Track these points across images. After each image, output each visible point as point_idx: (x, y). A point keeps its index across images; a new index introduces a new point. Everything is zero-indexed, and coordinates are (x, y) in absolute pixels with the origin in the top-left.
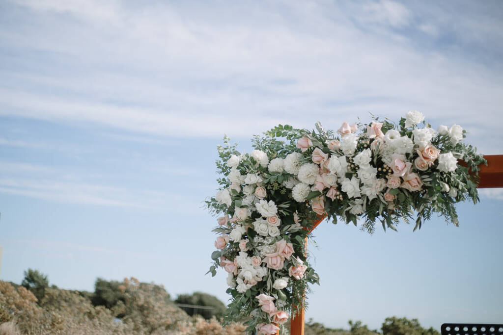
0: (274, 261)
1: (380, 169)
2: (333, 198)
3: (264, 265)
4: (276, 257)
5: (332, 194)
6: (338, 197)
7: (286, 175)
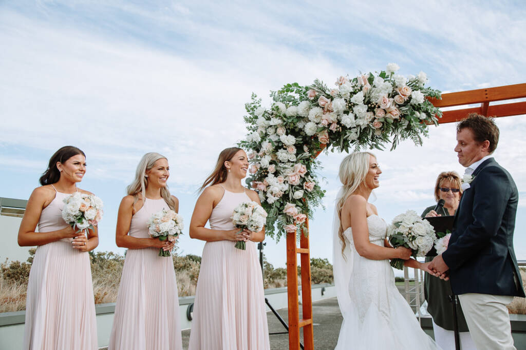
0: (293, 178)
1: (370, 105)
2: (334, 130)
3: (286, 182)
4: (295, 176)
5: (334, 128)
6: (338, 129)
7: (299, 118)
